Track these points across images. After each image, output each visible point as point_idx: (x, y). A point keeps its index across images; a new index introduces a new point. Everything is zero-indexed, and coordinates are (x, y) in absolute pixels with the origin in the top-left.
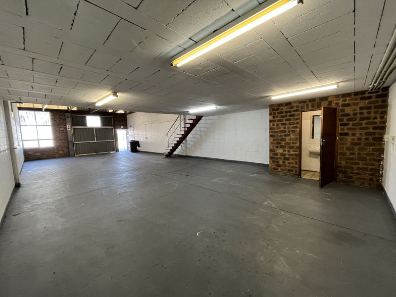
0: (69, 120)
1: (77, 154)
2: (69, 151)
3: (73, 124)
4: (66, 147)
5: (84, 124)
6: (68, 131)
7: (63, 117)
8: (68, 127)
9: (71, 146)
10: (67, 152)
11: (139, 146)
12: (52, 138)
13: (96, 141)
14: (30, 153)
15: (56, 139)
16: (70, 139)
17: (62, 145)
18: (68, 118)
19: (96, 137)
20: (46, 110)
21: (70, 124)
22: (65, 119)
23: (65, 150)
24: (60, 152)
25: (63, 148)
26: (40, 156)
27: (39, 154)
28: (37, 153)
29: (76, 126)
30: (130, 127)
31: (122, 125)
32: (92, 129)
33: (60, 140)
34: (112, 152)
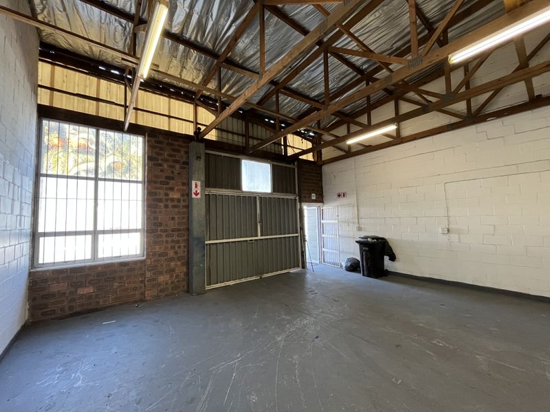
0: (199, 166)
1: (209, 284)
2: (188, 274)
3: (208, 184)
4: (179, 258)
5: (234, 180)
6: (195, 202)
7: (181, 156)
8: (197, 187)
9: (196, 256)
10: (182, 276)
11: (393, 258)
12: (140, 226)
13: (259, 237)
14: (55, 288)
15: (154, 227)
16: (197, 228)
17: (171, 253)
18: (198, 158)
19: (261, 221)
20: (135, 129)
21: (203, 178)
22: (186, 163)
23: (177, 271)
24: (161, 279)
25: (173, 264)
26: (89, 297)
27: (90, 290)
28: (82, 285)
29: (215, 187)
30: (339, 196)
31: (313, 191)
32: (252, 198)
33: (164, 234)
34: (292, 271)
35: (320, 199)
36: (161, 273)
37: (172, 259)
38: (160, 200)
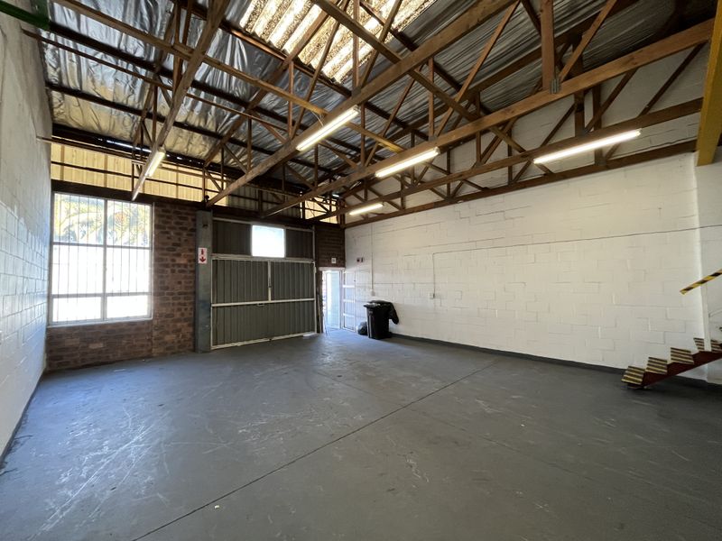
0: (206, 233)
1: (216, 344)
2: (194, 334)
3: (216, 249)
4: (185, 320)
5: (244, 245)
6: (201, 269)
7: (188, 223)
8: (203, 253)
9: (202, 318)
10: (189, 336)
11: (396, 321)
12: (147, 290)
13: (270, 301)
14: (69, 342)
15: (161, 289)
16: (202, 293)
17: (178, 315)
18: (205, 226)
19: (273, 286)
20: (143, 199)
21: (210, 245)
22: (194, 230)
23: (184, 331)
24: (168, 338)
25: (179, 325)
26: (100, 351)
27: (101, 345)
28: (93, 341)
29: (223, 252)
30: (358, 261)
31: (334, 255)
32: (262, 264)
33: (171, 297)
34: (307, 335)
35: (342, 263)
36: (168, 333)
37: (179, 320)
38: (167, 266)
